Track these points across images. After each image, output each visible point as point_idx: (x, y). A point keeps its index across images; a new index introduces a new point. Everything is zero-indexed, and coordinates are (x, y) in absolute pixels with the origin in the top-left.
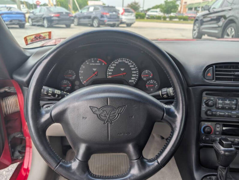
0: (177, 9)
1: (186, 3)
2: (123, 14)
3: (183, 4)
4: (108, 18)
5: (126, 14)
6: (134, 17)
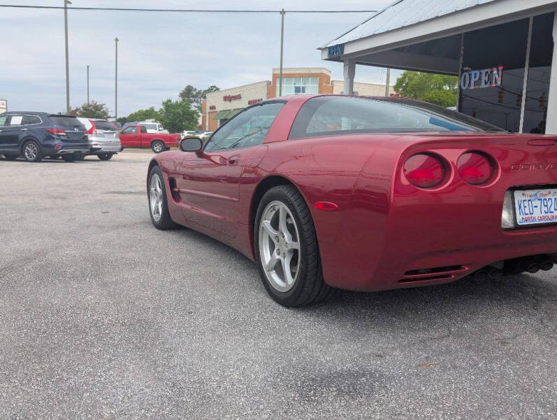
0: (197, 122)
1: (213, 108)
2: (94, 132)
3: (208, 110)
4: (63, 141)
5: (99, 131)
6: (116, 137)
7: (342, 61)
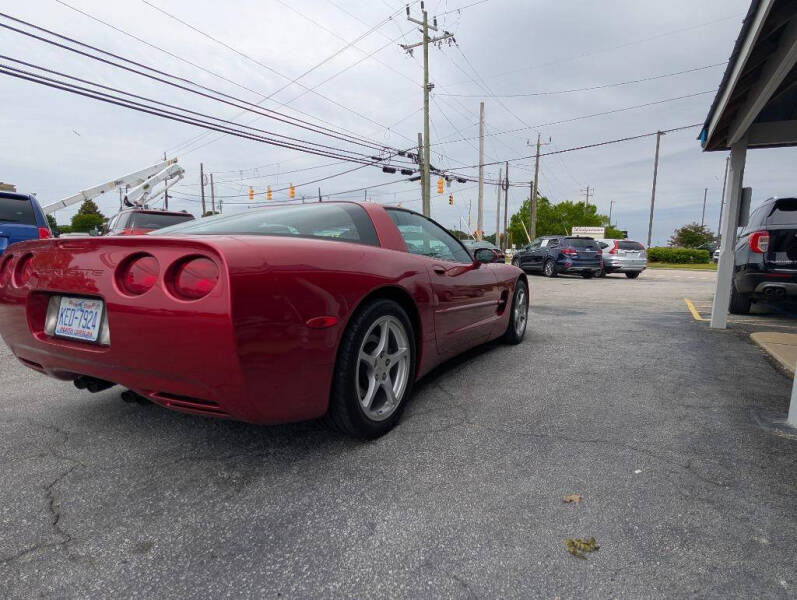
2: (616, 252)
5: (622, 251)
6: (641, 257)
7: (729, 149)
